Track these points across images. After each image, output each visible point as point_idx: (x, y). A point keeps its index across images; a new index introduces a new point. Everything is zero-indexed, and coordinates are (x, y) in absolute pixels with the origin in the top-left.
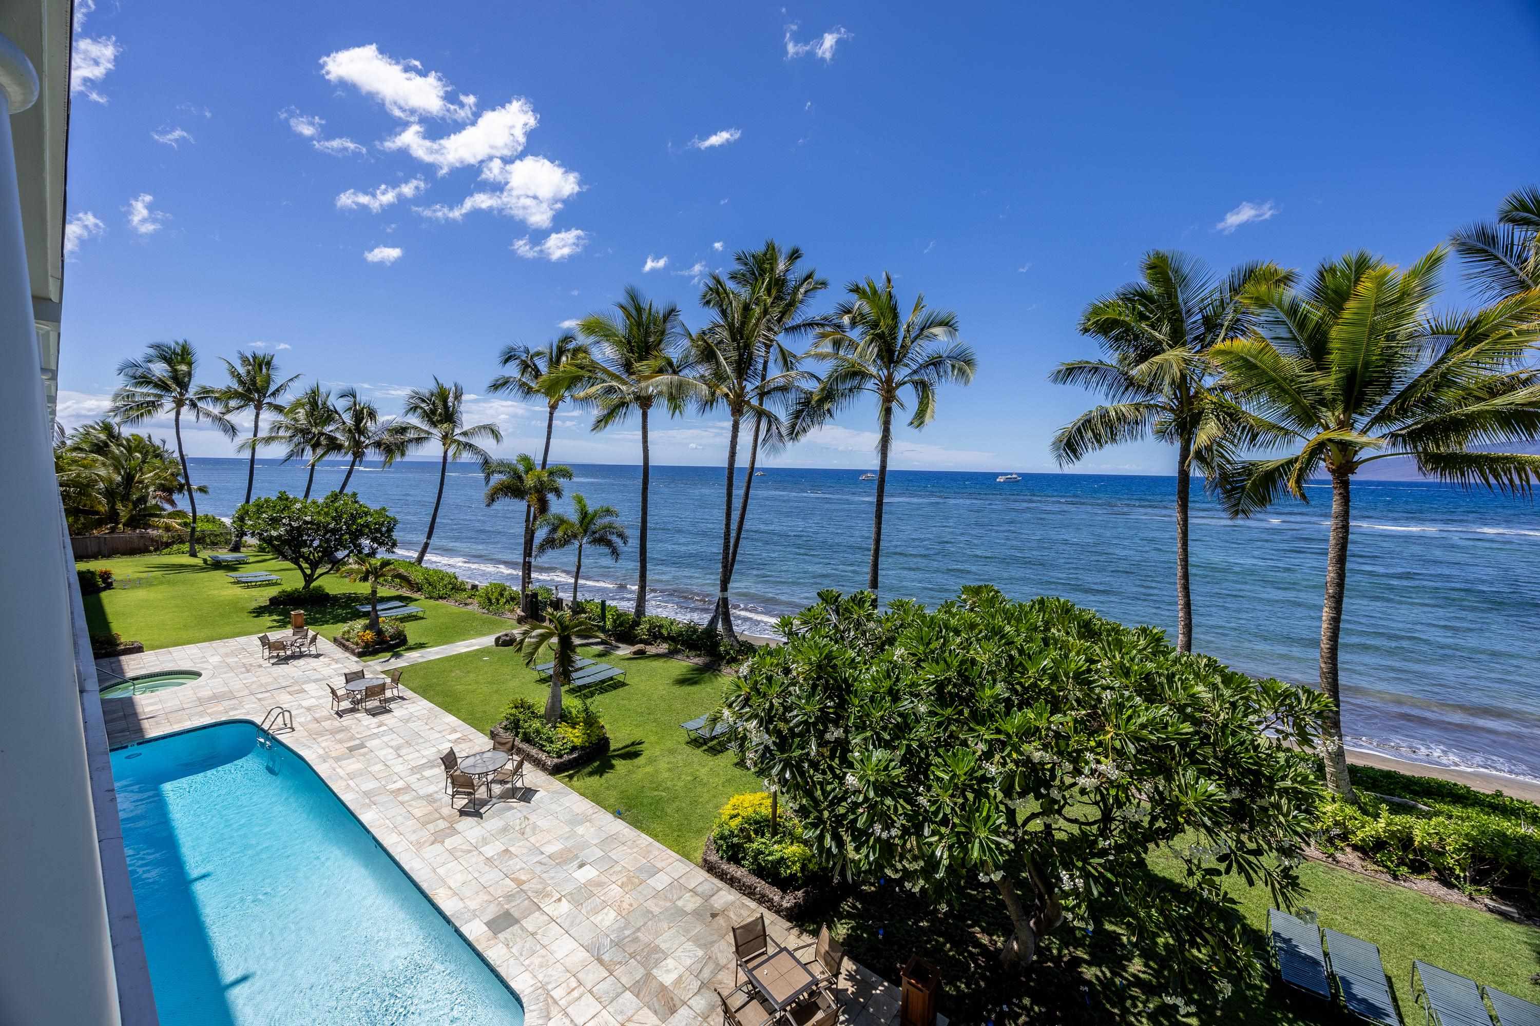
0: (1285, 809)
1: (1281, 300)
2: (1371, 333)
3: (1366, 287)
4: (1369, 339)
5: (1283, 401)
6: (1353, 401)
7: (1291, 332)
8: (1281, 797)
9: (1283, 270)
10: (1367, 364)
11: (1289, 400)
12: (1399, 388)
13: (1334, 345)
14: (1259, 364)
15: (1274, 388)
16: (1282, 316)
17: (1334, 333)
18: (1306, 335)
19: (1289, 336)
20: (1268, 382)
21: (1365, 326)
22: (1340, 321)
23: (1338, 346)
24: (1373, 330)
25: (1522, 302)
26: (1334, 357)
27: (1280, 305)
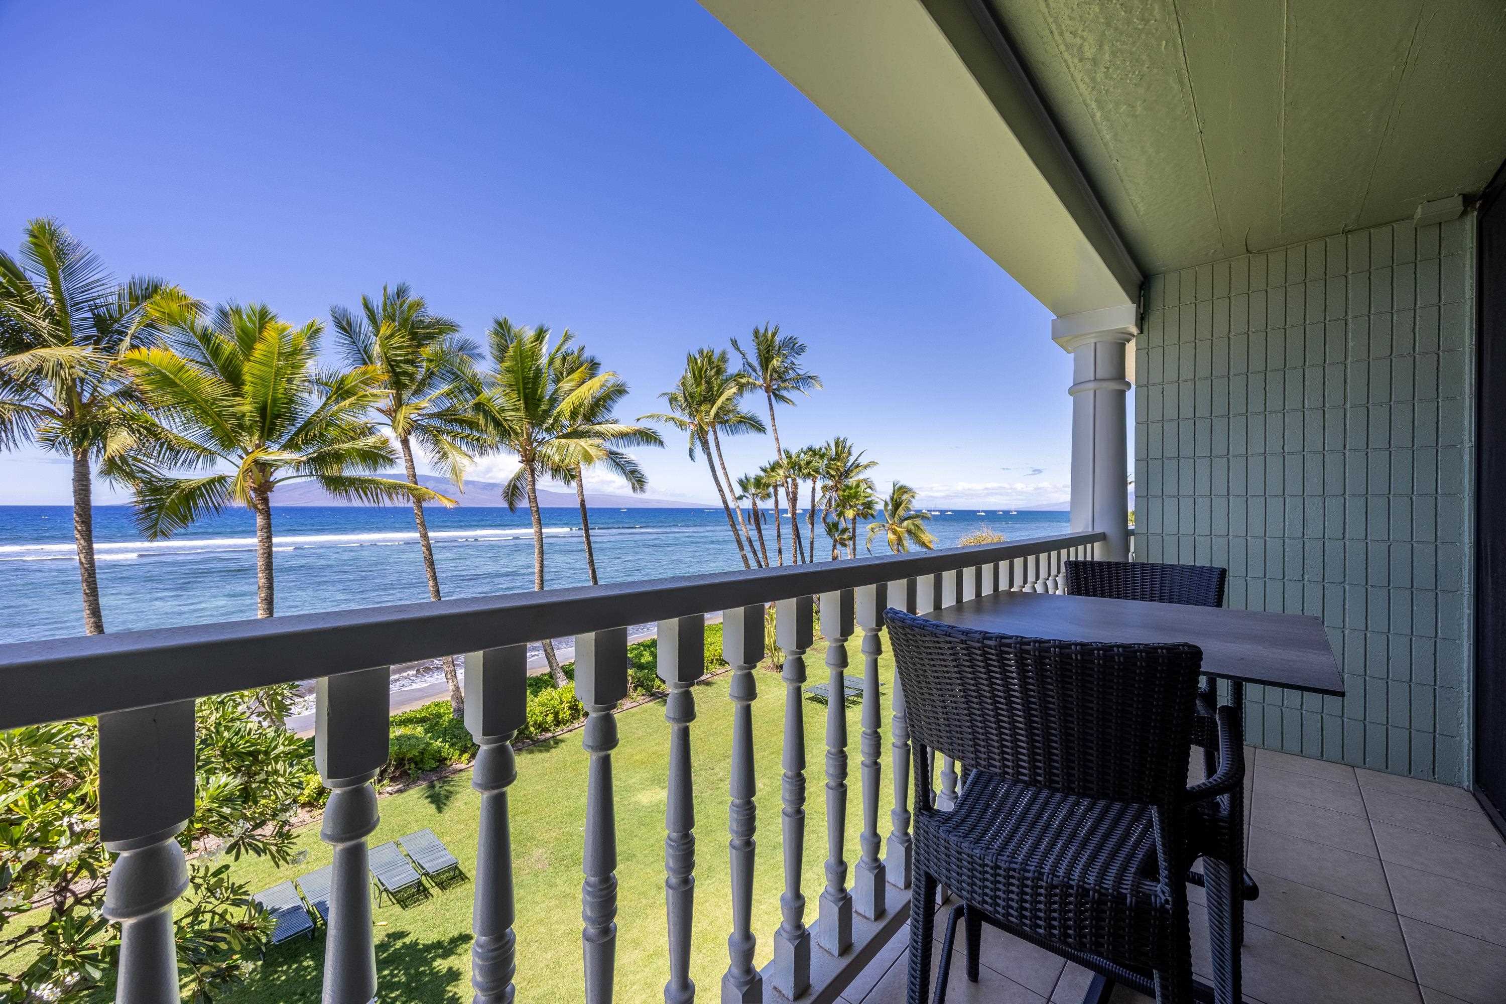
0: (282, 772)
1: (193, 323)
2: (276, 374)
3: (270, 334)
4: (276, 379)
5: (206, 423)
6: (266, 431)
7: (205, 358)
8: (276, 763)
9: (192, 297)
10: (275, 400)
11: (211, 422)
12: (300, 422)
13: (247, 378)
14: (178, 381)
15: (196, 408)
16: (196, 341)
17: (246, 368)
18: (220, 364)
19: (204, 361)
20: (188, 402)
21: (272, 367)
22: (252, 358)
23: (250, 379)
24: (278, 373)
25: (365, 373)
26: (247, 388)
27: (192, 328)
